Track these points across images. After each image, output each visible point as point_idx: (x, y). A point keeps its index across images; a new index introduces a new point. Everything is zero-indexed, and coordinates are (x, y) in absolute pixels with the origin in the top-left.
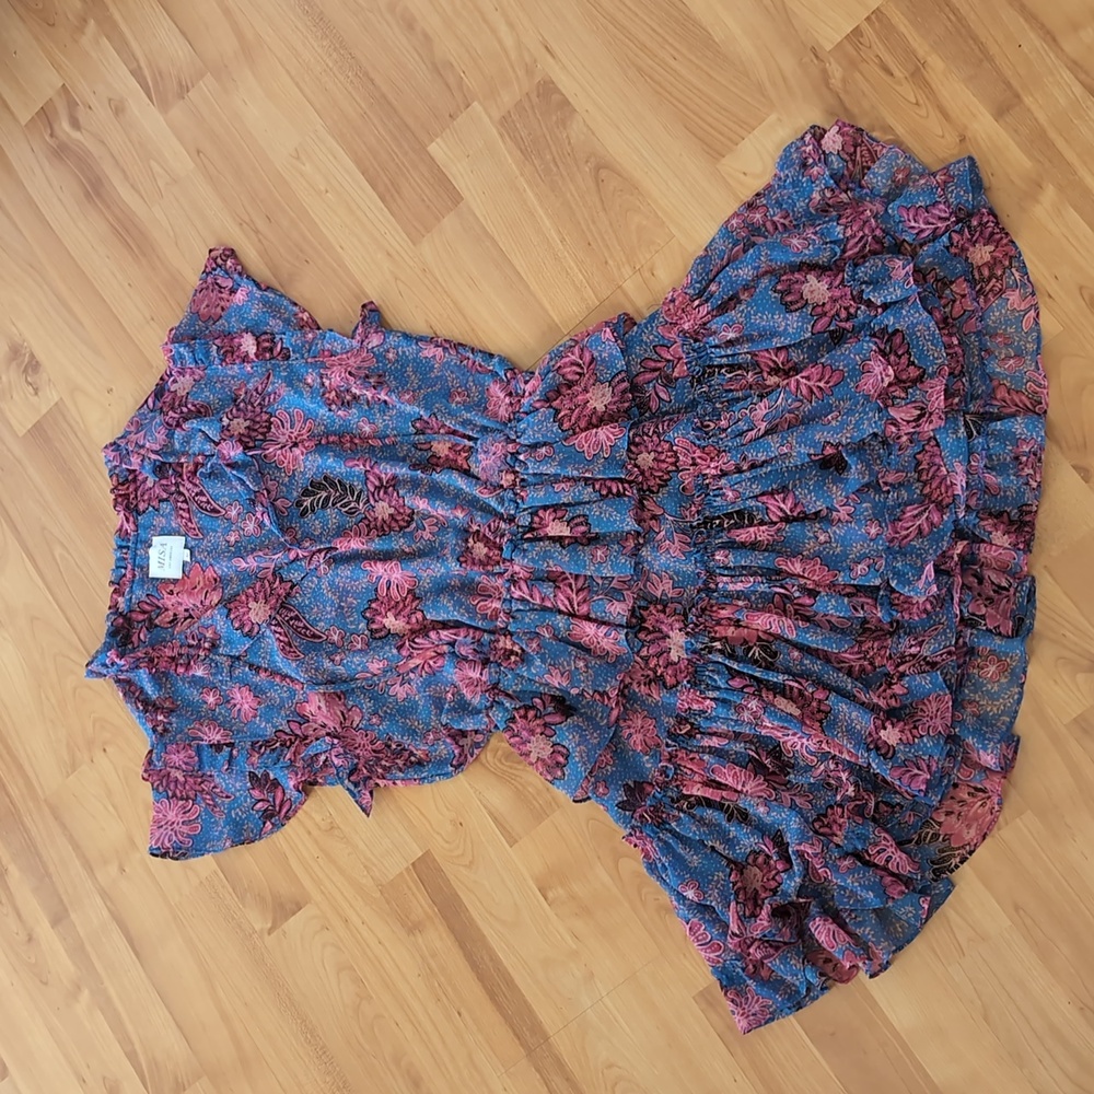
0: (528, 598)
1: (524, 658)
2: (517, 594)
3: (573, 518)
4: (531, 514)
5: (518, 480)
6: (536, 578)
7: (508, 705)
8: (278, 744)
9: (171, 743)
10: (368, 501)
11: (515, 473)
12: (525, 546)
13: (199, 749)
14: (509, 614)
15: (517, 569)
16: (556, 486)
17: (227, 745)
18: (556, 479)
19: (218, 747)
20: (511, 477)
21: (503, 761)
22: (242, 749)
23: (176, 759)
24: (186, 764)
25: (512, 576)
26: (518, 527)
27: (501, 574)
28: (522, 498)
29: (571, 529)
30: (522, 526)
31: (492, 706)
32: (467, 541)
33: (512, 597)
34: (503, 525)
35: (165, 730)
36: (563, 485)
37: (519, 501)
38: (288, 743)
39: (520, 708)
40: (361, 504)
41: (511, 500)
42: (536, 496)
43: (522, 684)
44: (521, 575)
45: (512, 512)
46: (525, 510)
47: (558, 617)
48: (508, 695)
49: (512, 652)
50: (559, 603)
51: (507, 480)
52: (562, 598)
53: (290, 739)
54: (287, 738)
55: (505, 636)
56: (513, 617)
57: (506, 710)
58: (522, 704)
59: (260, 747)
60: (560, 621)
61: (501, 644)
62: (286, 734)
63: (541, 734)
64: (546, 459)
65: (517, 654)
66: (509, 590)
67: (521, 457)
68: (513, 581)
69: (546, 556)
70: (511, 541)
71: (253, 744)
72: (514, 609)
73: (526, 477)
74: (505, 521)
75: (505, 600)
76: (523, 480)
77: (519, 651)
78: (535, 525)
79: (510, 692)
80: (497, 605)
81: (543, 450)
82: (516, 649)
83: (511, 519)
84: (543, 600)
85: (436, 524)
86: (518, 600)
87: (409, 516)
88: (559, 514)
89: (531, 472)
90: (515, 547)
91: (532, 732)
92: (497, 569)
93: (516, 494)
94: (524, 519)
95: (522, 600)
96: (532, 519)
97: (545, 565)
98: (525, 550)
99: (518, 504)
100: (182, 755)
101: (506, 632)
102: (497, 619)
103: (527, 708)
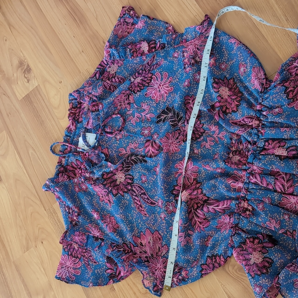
0: (260, 183)
1: (254, 213)
2: (254, 180)
3: (289, 147)
4: (265, 141)
5: (260, 124)
6: (265, 174)
7: (244, 235)
8: (122, 249)
9: (77, 231)
10: (184, 123)
11: (260, 121)
12: (260, 157)
13: (88, 238)
14: (247, 190)
15: (255, 168)
16: (282, 129)
17: (101, 239)
18: (282, 125)
19: (97, 239)
20: (257, 122)
21: (237, 271)
22: (107, 244)
23: (77, 238)
24: (81, 242)
25: (252, 171)
26: (257, 147)
27: (245, 170)
28: (262, 133)
29: (288, 152)
30: (259, 147)
31: (234, 235)
32: (229, 154)
33: (249, 182)
34: (249, 146)
35: (76, 224)
36: (286, 129)
37: (260, 134)
38: (126, 252)
39: (250, 238)
40: (180, 123)
41: (256, 134)
42: (270, 133)
43: (251, 226)
44: (256, 171)
45: (255, 140)
46: (262, 139)
47: (275, 194)
48: (243, 231)
49: (247, 209)
50: (277, 187)
51: (255, 124)
52: (279, 184)
53: (128, 250)
54: (127, 249)
55: (244, 201)
56: (249, 192)
57: (242, 237)
58: (252, 236)
59: (114, 246)
60: (276, 196)
61: (242, 205)
62: (128, 247)
63: (259, 252)
64: (279, 115)
65: (249, 211)
66: (248, 178)
67: (264, 113)
68: (252, 174)
69: (271, 163)
70: (253, 154)
71: (112, 243)
72: (250, 188)
73: (266, 123)
74: (251, 144)
75: (246, 183)
76: (263, 124)
77: (251, 209)
78: (266, 147)
79: (245, 230)
80: (241, 185)
81: (277, 110)
82: (250, 208)
83: (255, 143)
84: (268, 185)
85: (213, 141)
86: (253, 183)
87: (201, 133)
88: (282, 144)
89: (270, 120)
90: (255, 157)
91: (255, 250)
92: (244, 167)
93: (259, 131)
94: (261, 144)
95: (256, 184)
96: (265, 144)
97: (271, 168)
98: (260, 159)
99: (259, 136)
100: (80, 238)
101: (244, 199)
102: (241, 192)
103: (254, 239)
